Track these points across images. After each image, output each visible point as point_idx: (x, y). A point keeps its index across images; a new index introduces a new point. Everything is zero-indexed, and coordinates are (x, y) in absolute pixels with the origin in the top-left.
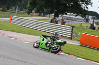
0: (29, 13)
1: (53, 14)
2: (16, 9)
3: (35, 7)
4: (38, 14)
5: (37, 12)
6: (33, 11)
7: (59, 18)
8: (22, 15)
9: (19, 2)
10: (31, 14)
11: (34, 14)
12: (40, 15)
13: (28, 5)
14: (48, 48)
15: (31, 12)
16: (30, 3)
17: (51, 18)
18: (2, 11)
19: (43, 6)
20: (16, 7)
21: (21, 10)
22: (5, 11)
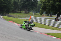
0: (41, 14)
1: (56, 15)
2: (33, 12)
3: (45, 10)
4: (47, 15)
5: (46, 13)
6: (44, 13)
7: (60, 17)
8: (37, 16)
9: (35, 8)
10: (43, 15)
11: (45, 15)
12: (48, 16)
13: (41, 10)
14: (26, 28)
15: (43, 14)
16: (42, 8)
17: (55, 18)
18: (25, 13)
19: (50, 10)
20: (33, 11)
21: (37, 12)
22: (27, 13)
